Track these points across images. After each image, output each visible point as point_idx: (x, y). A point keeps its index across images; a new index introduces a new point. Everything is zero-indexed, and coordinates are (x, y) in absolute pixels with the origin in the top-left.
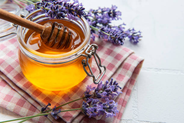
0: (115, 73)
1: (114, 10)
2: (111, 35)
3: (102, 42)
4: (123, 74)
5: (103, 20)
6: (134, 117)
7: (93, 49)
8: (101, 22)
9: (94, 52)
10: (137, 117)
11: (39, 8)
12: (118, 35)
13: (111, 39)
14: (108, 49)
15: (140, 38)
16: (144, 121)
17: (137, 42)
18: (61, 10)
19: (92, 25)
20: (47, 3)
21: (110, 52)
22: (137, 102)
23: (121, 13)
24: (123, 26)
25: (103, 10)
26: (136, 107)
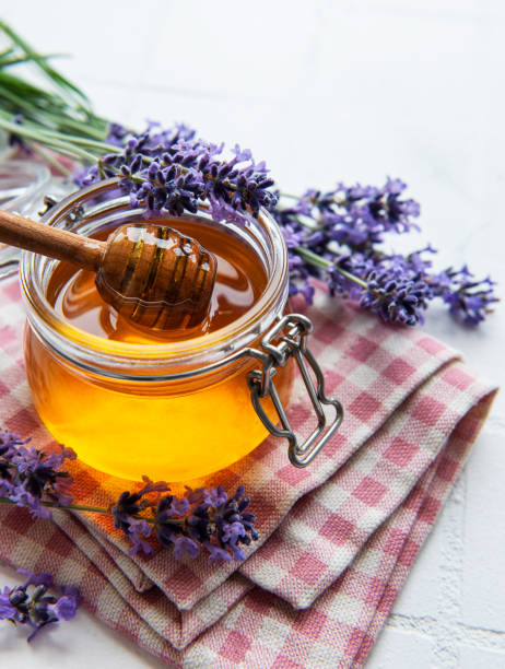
0: (381, 431)
1: (393, 196)
2: (371, 287)
3: (341, 310)
4: (411, 439)
5: (352, 232)
6: (445, 610)
7: (291, 333)
8: (343, 238)
9: (297, 343)
10: (456, 608)
11: (111, 175)
12: (398, 285)
13: (374, 299)
14: (361, 339)
15: (491, 306)
16: (484, 630)
17: (479, 318)
18: (187, 185)
19: (306, 245)
20: (139, 158)
21: (366, 352)
22: (461, 549)
23: (417, 205)
24: (425, 256)
25: (353, 193)
26: (456, 570)
